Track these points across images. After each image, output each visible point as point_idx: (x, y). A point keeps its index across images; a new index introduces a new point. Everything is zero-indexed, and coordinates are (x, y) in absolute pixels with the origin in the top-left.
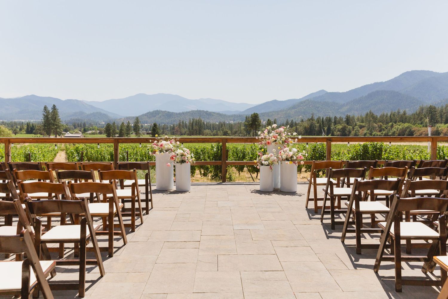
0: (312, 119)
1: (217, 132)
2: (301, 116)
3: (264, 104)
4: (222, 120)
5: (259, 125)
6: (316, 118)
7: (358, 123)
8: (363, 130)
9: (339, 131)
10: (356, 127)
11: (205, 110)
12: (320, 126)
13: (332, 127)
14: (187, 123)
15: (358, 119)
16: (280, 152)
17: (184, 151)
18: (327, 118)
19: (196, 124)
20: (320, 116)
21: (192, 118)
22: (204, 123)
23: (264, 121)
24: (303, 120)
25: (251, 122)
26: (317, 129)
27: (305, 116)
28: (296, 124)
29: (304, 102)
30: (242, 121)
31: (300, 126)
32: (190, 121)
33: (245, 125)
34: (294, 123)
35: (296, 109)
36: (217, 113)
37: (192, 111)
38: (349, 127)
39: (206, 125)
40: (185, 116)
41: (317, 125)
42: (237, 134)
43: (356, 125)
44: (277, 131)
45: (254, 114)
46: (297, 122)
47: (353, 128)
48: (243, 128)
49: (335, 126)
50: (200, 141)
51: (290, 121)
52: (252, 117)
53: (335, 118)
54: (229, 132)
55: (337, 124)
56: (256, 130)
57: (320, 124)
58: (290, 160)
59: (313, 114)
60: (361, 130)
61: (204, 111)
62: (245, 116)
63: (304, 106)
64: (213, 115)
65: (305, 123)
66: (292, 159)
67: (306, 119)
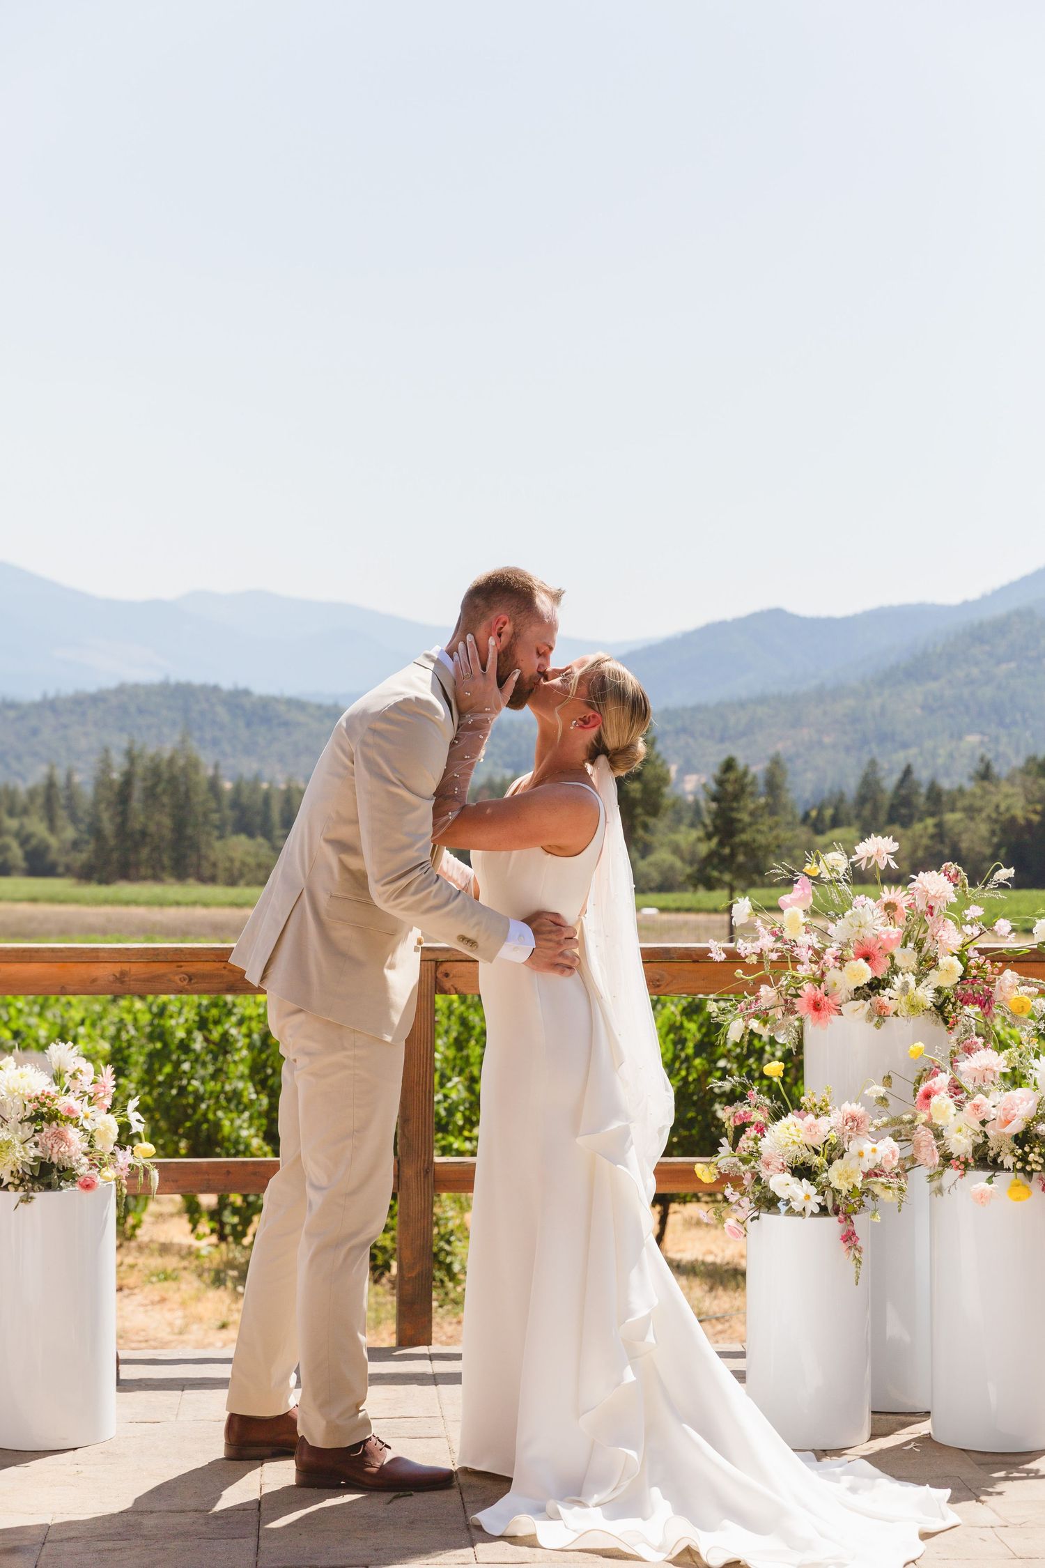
2: (973, 739)
3: (685, 641)
11: (226, 684)
14: (84, 781)
17: (57, 1078)
19: (151, 794)
21: (119, 742)
22: (214, 786)
23: (687, 769)
24: (988, 767)
27: (1004, 740)
28: (937, 801)
29: (1001, 627)
31: (971, 811)
32: (106, 766)
34: (923, 790)
35: (933, 686)
36: (319, 707)
37: (121, 690)
39: (226, 801)
40: (65, 727)
46: (946, 784)
50: (204, 977)
51: (891, 771)
58: (1009, 1161)
61: (216, 689)
63: (998, 663)
64: (286, 724)
65: (1006, 788)
66: (1024, 1159)
67: (1019, 762)
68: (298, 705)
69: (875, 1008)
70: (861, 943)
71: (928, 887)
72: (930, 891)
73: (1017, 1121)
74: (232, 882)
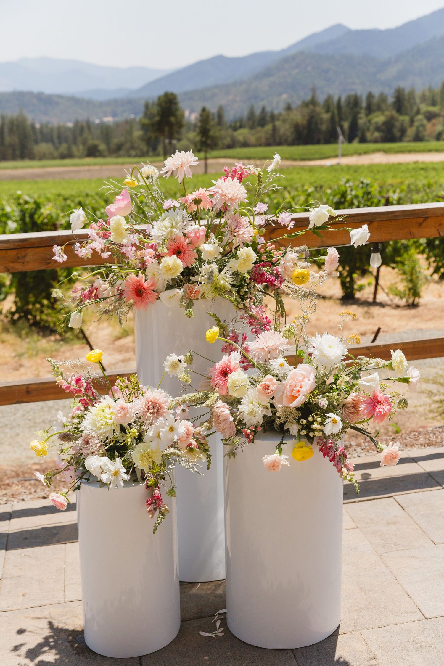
0: (313, 102)
1: (69, 149)
2: (284, 96)
4: (82, 116)
5: (180, 125)
6: (321, 99)
7: (424, 108)
8: (434, 125)
9: (378, 129)
10: (420, 117)
11: (35, 91)
12: (332, 119)
13: (362, 120)
15: (423, 98)
16: (219, 365)
18: (349, 97)
19: (11, 131)
20: (331, 92)
22: (33, 127)
24: (290, 105)
25: (157, 119)
26: (324, 127)
27: (294, 96)
28: (273, 118)
29: (293, 58)
30: (136, 114)
31: (284, 121)
33: (144, 127)
34: (269, 115)
35: (272, 78)
36: (68, 96)
38: (401, 118)
39: (38, 131)
41: (326, 116)
42: (122, 152)
43: (418, 112)
44: (197, 202)
45: (166, 95)
46: (276, 112)
47: (412, 121)
48: (138, 133)
49: (370, 117)
51: (258, 109)
52: (159, 104)
53: (370, 96)
54: (102, 147)
55: (374, 111)
56: (171, 137)
57: (333, 113)
59: (314, 90)
60: (429, 126)
61: (32, 92)
62: (142, 103)
63: (293, 70)
64: (57, 104)
65: (295, 112)
66: (308, 427)
67: (299, 103)
68: (60, 97)
69: (187, 294)
70: (173, 240)
71: (226, 192)
72: (228, 195)
73: (302, 397)
74: (41, 159)
